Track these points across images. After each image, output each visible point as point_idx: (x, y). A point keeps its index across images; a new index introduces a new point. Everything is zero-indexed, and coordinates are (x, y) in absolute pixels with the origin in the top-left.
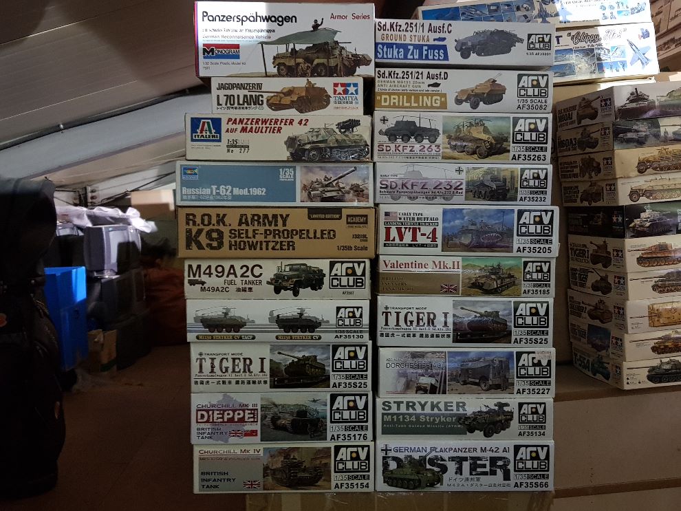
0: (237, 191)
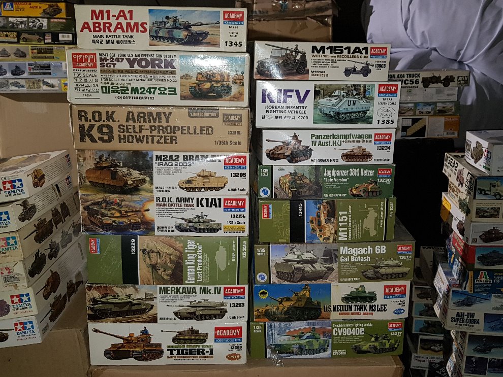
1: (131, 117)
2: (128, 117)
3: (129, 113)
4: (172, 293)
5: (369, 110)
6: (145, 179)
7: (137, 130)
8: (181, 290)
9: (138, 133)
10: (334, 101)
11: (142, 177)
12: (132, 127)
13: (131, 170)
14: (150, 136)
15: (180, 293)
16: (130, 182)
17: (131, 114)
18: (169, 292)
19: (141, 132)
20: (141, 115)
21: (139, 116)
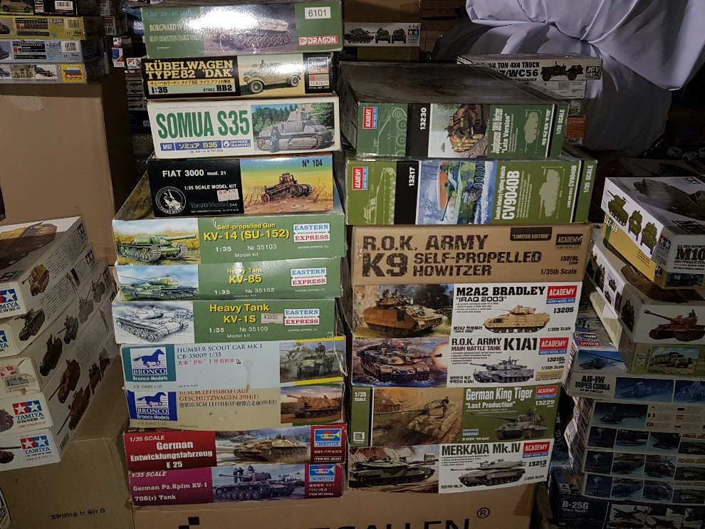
1: (433, 244)
2: (429, 242)
3: (431, 237)
4: (457, 454)
6: (441, 319)
7: (439, 258)
8: (469, 450)
9: (439, 263)
11: (437, 316)
12: (432, 256)
13: (424, 308)
14: (456, 266)
15: (468, 453)
16: (421, 323)
17: (434, 239)
18: (455, 452)
19: (444, 261)
20: (448, 240)
21: (444, 241)
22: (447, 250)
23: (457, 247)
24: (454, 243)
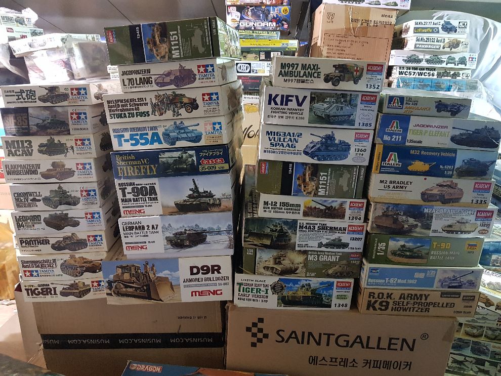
0: (399, 281)
2: (401, 296)
3: (402, 294)
5: (352, 115)
7: (405, 304)
9: (405, 306)
10: (326, 106)
12: (402, 303)
14: (412, 308)
19: (407, 305)
20: (410, 296)
21: (408, 296)
22: (409, 300)
23: (414, 299)
24: (413, 297)
